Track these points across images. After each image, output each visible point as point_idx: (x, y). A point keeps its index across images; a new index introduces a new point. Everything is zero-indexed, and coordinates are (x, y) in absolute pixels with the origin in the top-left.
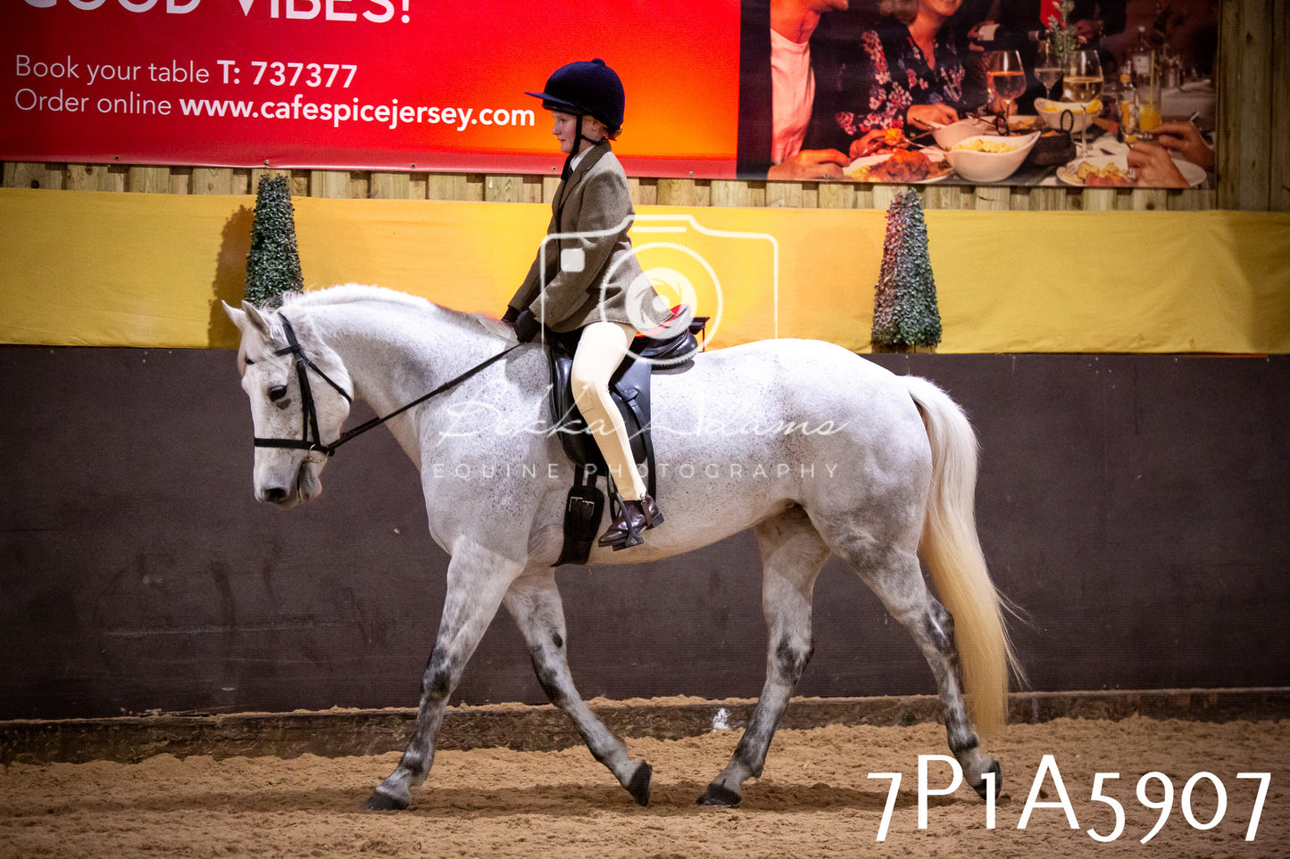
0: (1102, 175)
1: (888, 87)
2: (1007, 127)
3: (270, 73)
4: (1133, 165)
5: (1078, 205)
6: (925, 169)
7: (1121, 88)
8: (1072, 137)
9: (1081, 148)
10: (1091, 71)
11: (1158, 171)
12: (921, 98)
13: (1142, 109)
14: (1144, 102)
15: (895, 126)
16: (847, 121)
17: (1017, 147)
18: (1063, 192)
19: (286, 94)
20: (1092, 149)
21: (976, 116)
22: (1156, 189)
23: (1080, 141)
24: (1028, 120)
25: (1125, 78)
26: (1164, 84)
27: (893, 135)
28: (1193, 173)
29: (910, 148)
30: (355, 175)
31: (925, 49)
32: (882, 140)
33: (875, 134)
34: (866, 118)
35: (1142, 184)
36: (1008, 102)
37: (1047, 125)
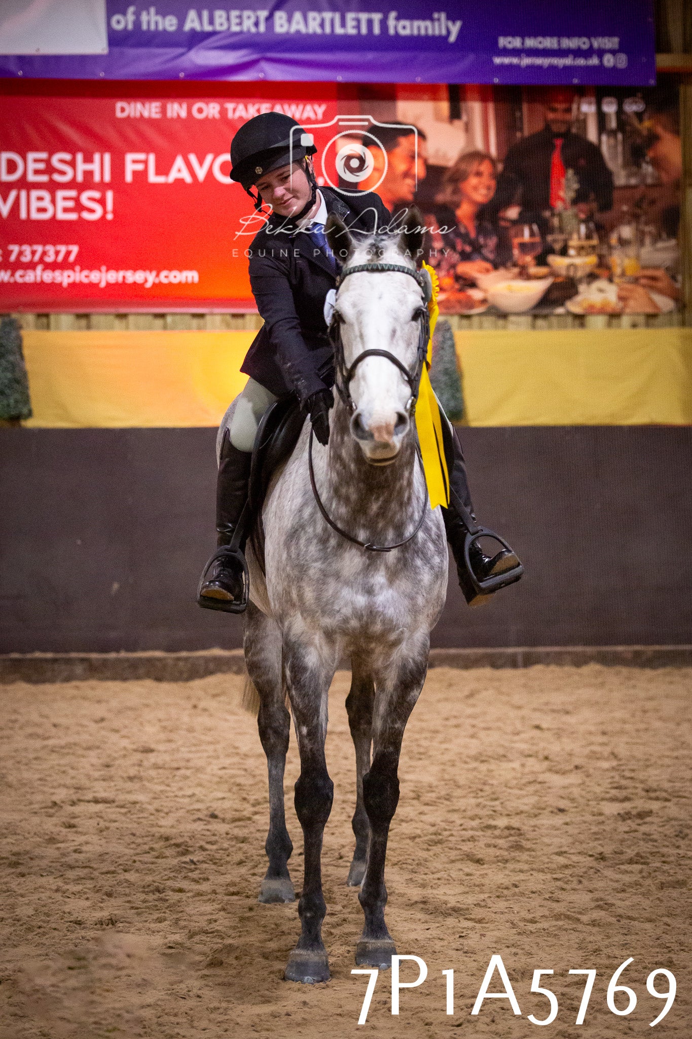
0: (598, 306)
1: (441, 251)
2: (527, 274)
3: (21, 253)
4: (621, 298)
5: (582, 325)
7: (610, 248)
8: (576, 281)
9: (582, 288)
10: (589, 237)
12: (466, 257)
13: (626, 262)
14: (627, 257)
15: (448, 276)
18: (570, 317)
19: (31, 266)
20: (589, 288)
21: (506, 268)
22: (637, 314)
23: (580, 283)
24: (543, 270)
25: (614, 239)
26: (642, 243)
27: (446, 281)
28: (665, 303)
29: (461, 290)
30: (79, 316)
31: (468, 225)
35: (628, 310)
36: (528, 259)
37: (557, 274)
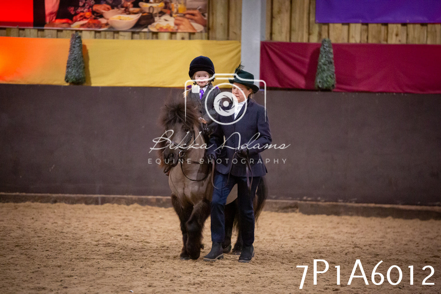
0: (165, 28)
2: (129, 11)
4: (176, 24)
5: (157, 37)
6: (100, 25)
8: (154, 15)
9: (156, 19)
11: (186, 26)
12: (98, 2)
13: (179, 6)
14: (180, 3)
15: (89, 11)
16: (72, 10)
17: (133, 19)
18: (150, 34)
20: (160, 19)
21: (118, 8)
22: (185, 32)
23: (156, 16)
24: (137, 10)
27: (88, 14)
28: (199, 27)
29: (95, 19)
32: (84, 16)
33: (82, 14)
34: (78, 9)
35: (179, 31)
36: (129, 3)
37: (144, 11)
